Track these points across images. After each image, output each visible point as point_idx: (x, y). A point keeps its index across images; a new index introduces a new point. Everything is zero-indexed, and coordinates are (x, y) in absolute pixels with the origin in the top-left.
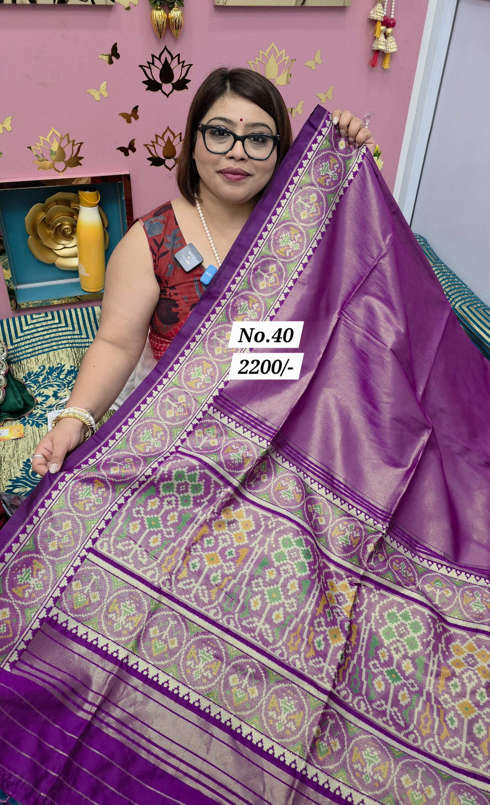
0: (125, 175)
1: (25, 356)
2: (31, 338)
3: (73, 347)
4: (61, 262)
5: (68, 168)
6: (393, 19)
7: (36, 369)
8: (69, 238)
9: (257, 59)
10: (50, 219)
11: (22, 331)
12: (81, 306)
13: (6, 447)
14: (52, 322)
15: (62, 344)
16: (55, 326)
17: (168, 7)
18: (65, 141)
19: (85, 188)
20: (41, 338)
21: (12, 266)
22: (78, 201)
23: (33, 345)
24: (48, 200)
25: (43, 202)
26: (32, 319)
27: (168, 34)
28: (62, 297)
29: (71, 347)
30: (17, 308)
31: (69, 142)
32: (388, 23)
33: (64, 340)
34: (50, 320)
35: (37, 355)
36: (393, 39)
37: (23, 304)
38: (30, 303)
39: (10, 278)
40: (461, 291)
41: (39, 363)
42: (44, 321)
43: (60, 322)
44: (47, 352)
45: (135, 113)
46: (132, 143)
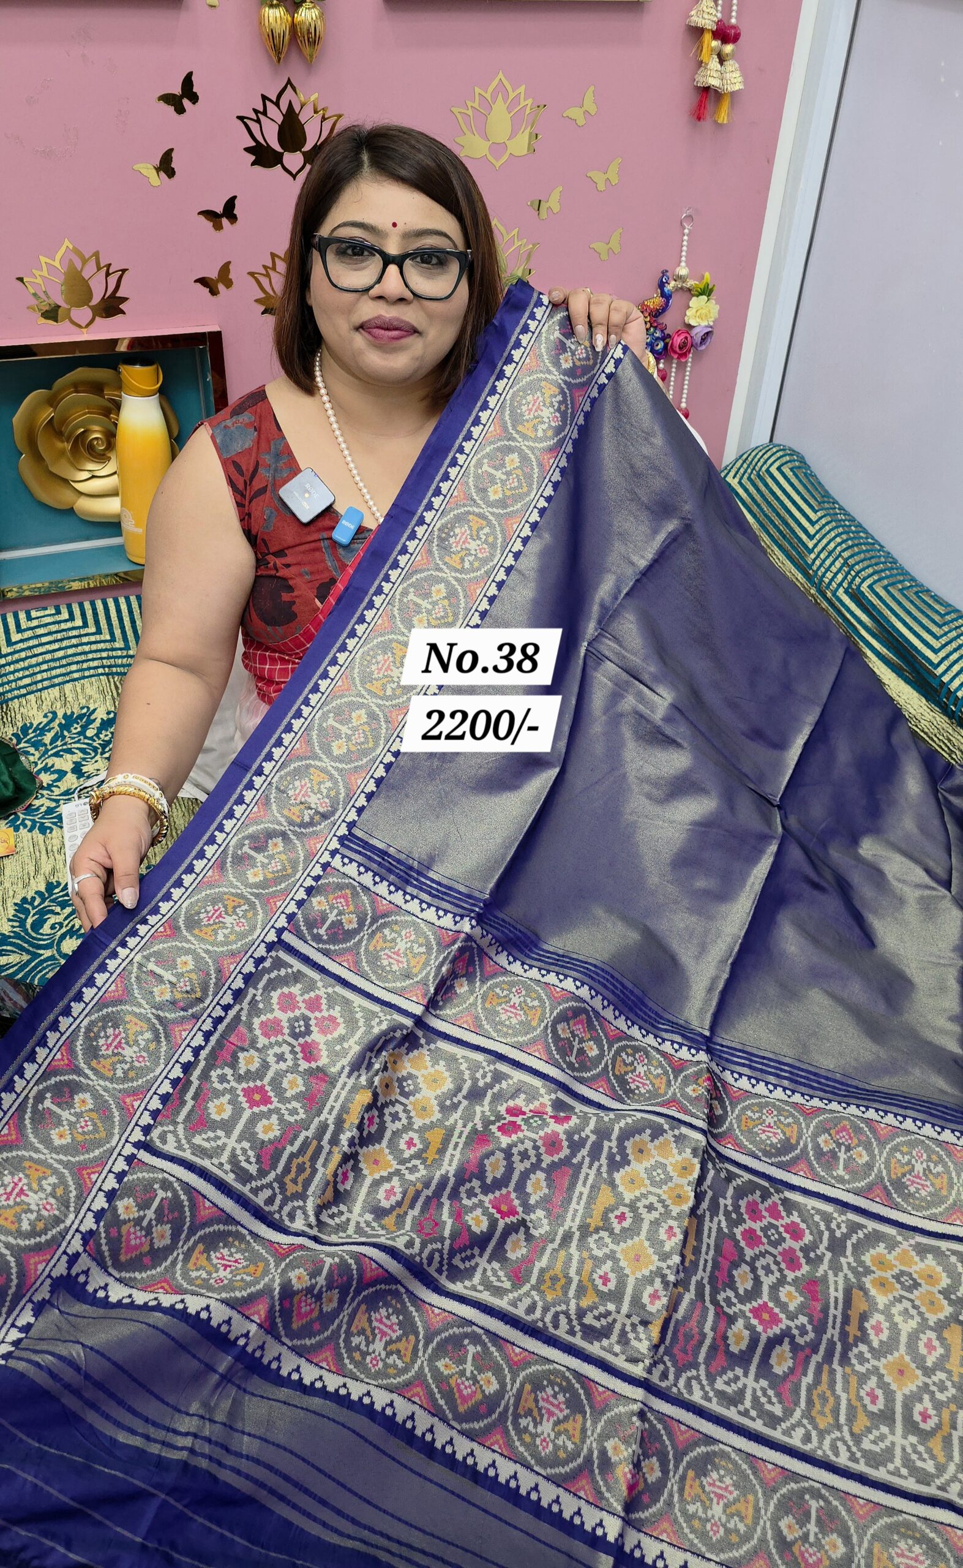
0: (211, 334)
1: (16, 693)
2: (27, 658)
3: (113, 674)
4: (85, 505)
5: (98, 319)
6: (733, 27)
7: (38, 719)
8: (102, 457)
9: (469, 104)
10: (64, 421)
11: (9, 643)
12: (127, 592)
14: (69, 625)
15: (89, 669)
16: (75, 633)
18: (92, 267)
19: (129, 358)
20: (48, 657)
22: (119, 386)
23: (31, 671)
24: (59, 383)
25: (49, 387)
26: (29, 618)
27: (294, 57)
28: (90, 575)
29: (107, 675)
31: (99, 268)
32: (725, 34)
33: (93, 660)
34: (66, 621)
35: (40, 690)
36: (737, 66)
37: (11, 588)
38: (25, 587)
40: (872, 557)
41: (44, 707)
42: (53, 623)
43: (85, 625)
44: (59, 684)
45: (229, 210)
46: (225, 269)
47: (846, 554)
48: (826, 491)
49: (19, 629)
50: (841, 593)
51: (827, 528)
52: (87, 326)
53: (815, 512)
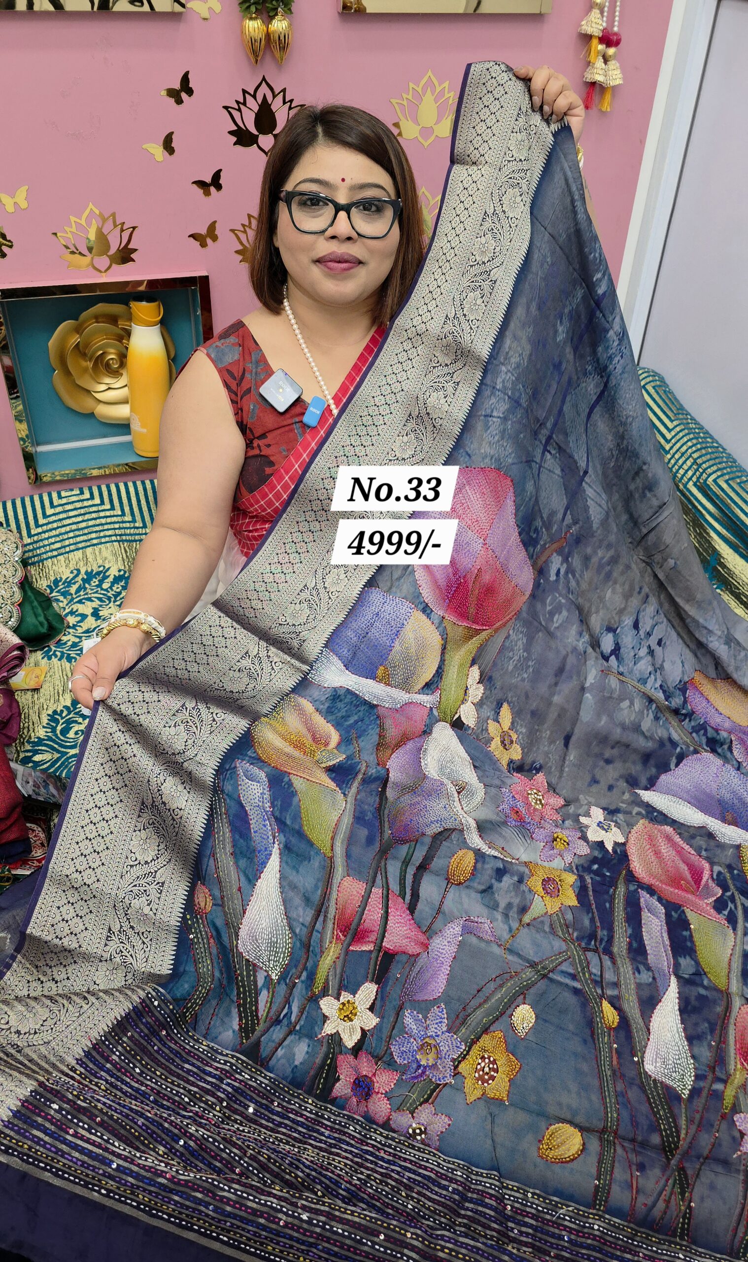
0: (200, 277)
1: (50, 554)
2: (58, 528)
3: (123, 541)
4: (103, 411)
5: (114, 265)
6: (616, 34)
7: (66, 574)
8: (116, 374)
9: (405, 96)
10: (87, 345)
11: (45, 516)
12: (135, 477)
14: (90, 503)
15: (105, 536)
16: (94, 509)
17: (269, 16)
18: (109, 224)
19: (141, 297)
20: (74, 527)
21: (27, 416)
22: (130, 318)
23: (61, 537)
24: (84, 315)
25: (77, 320)
26: (60, 497)
27: (268, 58)
28: (106, 463)
29: (119, 541)
30: (37, 481)
31: (115, 226)
32: (608, 40)
33: (108, 530)
34: (88, 500)
35: (68, 552)
36: (618, 65)
37: (46, 474)
38: (56, 473)
39: (27, 436)
40: (717, 458)
41: (71, 565)
42: (78, 501)
43: (102, 503)
44: (82, 548)
45: (216, 181)
46: (212, 227)
47: (695, 456)
48: (681, 405)
49: (52, 506)
50: (690, 485)
51: (681, 434)
52: (106, 271)
53: (672, 421)
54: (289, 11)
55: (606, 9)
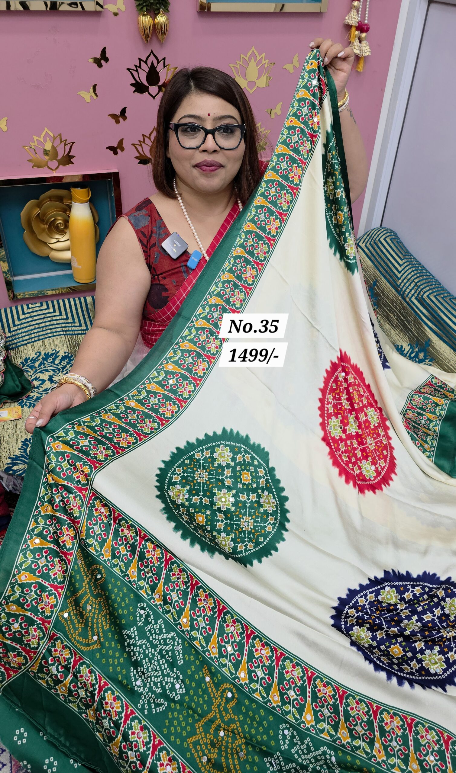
0: (114, 173)
1: (22, 343)
2: (27, 327)
3: (67, 335)
4: (54, 255)
5: (60, 166)
6: (366, 25)
7: (32, 355)
8: (62, 232)
9: (238, 62)
10: (44, 214)
11: (19, 319)
12: (74, 296)
13: (5, 427)
14: (47, 311)
15: (56, 332)
16: (50, 315)
17: (155, 14)
18: (58, 141)
19: (76, 185)
20: (37, 326)
21: (9, 259)
22: (71, 198)
23: (29, 333)
24: (43, 196)
25: (38, 199)
26: (28, 308)
27: (154, 39)
28: (57, 288)
29: (65, 335)
30: (14, 298)
31: (61, 142)
32: (362, 28)
33: (58, 328)
34: (45, 309)
35: (33, 342)
36: (368, 43)
37: (20, 294)
38: (26, 293)
39: (8, 270)
40: (429, 282)
41: (35, 350)
42: (40, 310)
43: (54, 311)
44: (42, 339)
45: (123, 114)
46: (121, 142)
47: (416, 281)
48: (407, 250)
49: (24, 313)
50: (413, 299)
51: (407, 268)
52: (56, 169)
53: (402, 260)
54: (167, 11)
55: (360, 9)
